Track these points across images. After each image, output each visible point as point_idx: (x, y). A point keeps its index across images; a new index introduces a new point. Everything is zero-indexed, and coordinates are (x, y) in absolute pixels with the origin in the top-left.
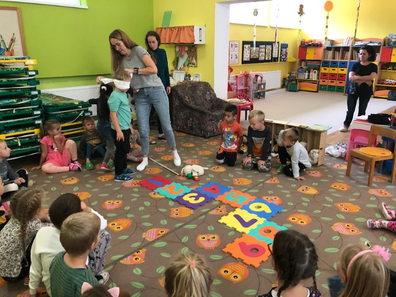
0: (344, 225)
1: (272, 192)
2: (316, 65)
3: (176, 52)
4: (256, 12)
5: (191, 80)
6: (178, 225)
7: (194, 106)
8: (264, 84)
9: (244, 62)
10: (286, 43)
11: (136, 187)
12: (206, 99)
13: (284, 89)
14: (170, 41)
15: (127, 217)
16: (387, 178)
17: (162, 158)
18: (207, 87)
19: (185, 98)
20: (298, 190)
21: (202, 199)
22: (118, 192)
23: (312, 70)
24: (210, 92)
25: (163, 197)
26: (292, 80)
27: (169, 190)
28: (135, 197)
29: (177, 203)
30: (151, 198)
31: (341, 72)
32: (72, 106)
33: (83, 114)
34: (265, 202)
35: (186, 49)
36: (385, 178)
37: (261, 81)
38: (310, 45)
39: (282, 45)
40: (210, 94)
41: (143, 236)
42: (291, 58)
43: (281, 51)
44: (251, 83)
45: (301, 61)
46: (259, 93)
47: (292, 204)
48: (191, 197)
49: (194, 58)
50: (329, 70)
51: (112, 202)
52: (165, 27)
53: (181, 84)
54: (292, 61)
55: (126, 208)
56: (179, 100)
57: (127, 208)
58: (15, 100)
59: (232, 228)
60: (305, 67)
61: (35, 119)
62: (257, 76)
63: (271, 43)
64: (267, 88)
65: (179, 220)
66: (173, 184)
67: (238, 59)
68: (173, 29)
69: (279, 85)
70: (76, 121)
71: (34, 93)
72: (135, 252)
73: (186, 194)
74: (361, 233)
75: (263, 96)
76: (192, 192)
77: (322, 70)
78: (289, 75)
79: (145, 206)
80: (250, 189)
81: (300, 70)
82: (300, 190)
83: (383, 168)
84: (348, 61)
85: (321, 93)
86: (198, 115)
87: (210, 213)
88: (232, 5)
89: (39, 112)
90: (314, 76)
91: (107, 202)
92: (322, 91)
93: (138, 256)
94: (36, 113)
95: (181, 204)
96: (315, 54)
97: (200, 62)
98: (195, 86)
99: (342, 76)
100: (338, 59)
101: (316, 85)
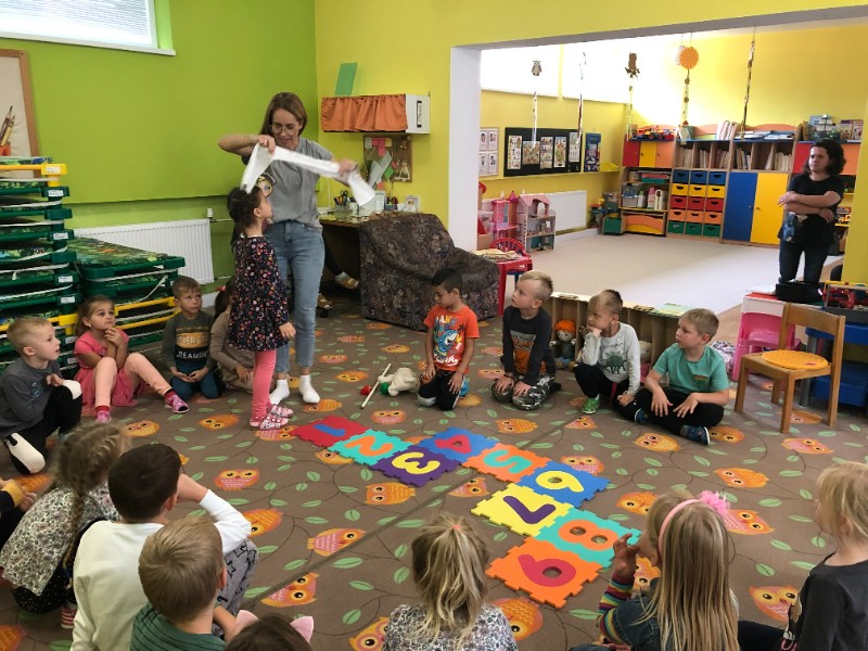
0: (736, 516)
1: (582, 448)
2: (659, 179)
3: (365, 149)
4: (537, 68)
5: (399, 209)
6: (384, 521)
7: (406, 265)
8: (552, 220)
9: (508, 173)
10: (597, 132)
11: (288, 442)
12: (431, 251)
13: (594, 231)
14: (353, 126)
15: (271, 506)
16: (819, 416)
17: (340, 377)
18: (434, 225)
19: (388, 248)
20: (636, 443)
21: (433, 465)
22: (247, 452)
23: (652, 189)
24: (440, 235)
25: (347, 461)
26: (610, 212)
27: (360, 446)
28: (285, 463)
29: (379, 473)
30: (322, 463)
31: (712, 194)
32: (143, 266)
33: (167, 283)
34: (568, 469)
35: (389, 144)
36: (815, 415)
37: (546, 212)
38: (646, 138)
39: (588, 136)
40: (441, 239)
41: (310, 547)
42: (607, 163)
43: (587, 149)
44: (525, 216)
45: (630, 169)
46: (541, 239)
47: (625, 472)
48: (408, 461)
49: (404, 164)
50: (689, 190)
51: (235, 474)
52: (341, 96)
53: (378, 218)
55: (267, 487)
56: (374, 251)
57: (270, 486)
58: (16, 253)
59: (502, 525)
60: (637, 184)
61: (61, 294)
62: (536, 202)
63: (565, 133)
64: (558, 228)
65: (384, 510)
66: (370, 432)
67: (495, 166)
68: (360, 101)
69: (583, 221)
70: (151, 298)
71: (58, 236)
72: (292, 580)
73: (398, 454)
74: (772, 530)
75: (551, 245)
76: (412, 449)
77: (674, 190)
78: (603, 200)
79: (309, 482)
80: (534, 442)
81: (627, 190)
82: (640, 442)
83: (810, 395)
84: (727, 170)
85: (671, 239)
86: (416, 284)
87: (451, 493)
88: (485, 53)
89: (70, 279)
90: (657, 202)
91: (224, 475)
92: (674, 235)
93: (302, 588)
94: (62, 280)
95: (389, 477)
96: (658, 155)
97: (419, 171)
98: (408, 222)
99: (715, 202)
100: (706, 168)
101: (662, 221)
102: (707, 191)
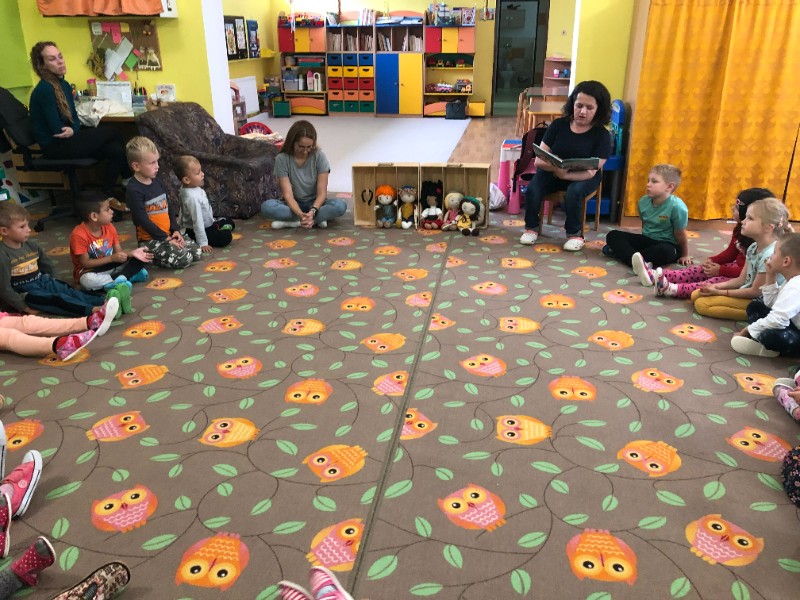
0: (614, 294)
1: (475, 278)
2: (316, 62)
6: (409, 360)
8: (242, 106)
10: (254, 19)
11: (241, 329)
12: (206, 139)
13: (266, 114)
18: (202, 116)
20: (504, 266)
23: (310, 73)
24: (209, 123)
26: (275, 95)
31: (364, 74)
35: (125, 29)
37: (237, 99)
38: (298, 24)
39: (248, 23)
42: (265, 52)
43: (249, 35)
45: (284, 55)
47: (522, 286)
49: (151, 51)
50: (342, 72)
51: (233, 364)
54: (269, 56)
57: (280, 364)
60: (295, 68)
63: (232, 20)
65: (398, 353)
77: (330, 72)
78: (266, 85)
79: (310, 352)
81: (287, 74)
84: (373, 51)
90: (315, 85)
92: (334, 113)
93: (417, 419)
96: (312, 40)
99: (366, 81)
100: (354, 50)
101: (323, 101)
102: (359, 72)
